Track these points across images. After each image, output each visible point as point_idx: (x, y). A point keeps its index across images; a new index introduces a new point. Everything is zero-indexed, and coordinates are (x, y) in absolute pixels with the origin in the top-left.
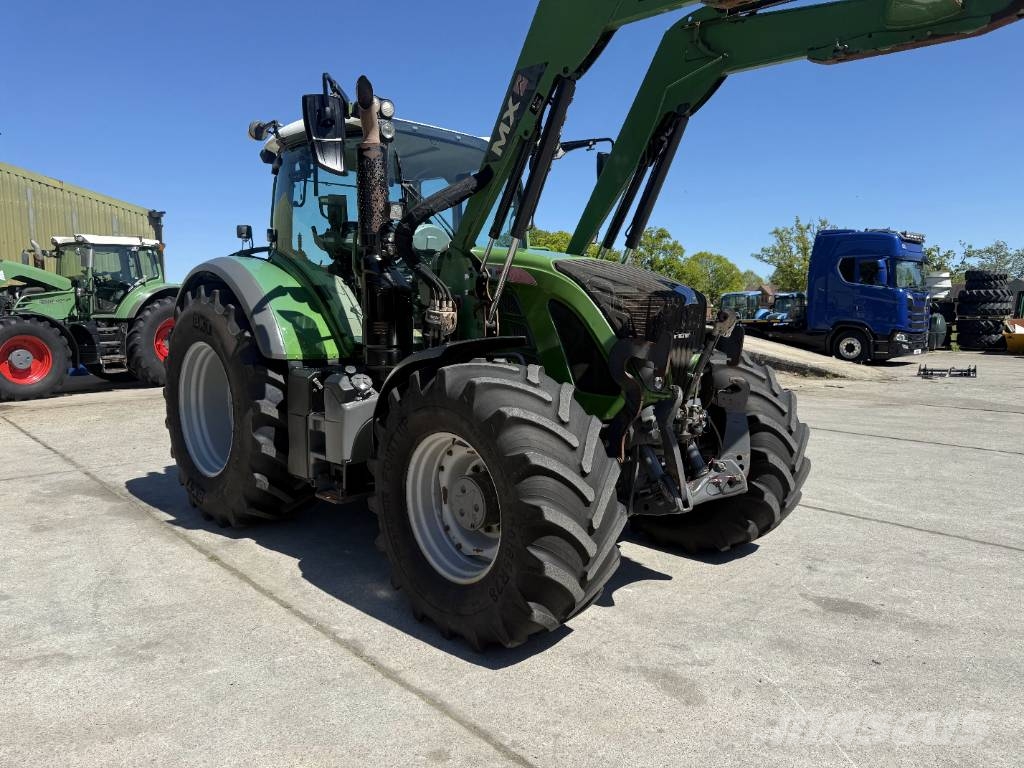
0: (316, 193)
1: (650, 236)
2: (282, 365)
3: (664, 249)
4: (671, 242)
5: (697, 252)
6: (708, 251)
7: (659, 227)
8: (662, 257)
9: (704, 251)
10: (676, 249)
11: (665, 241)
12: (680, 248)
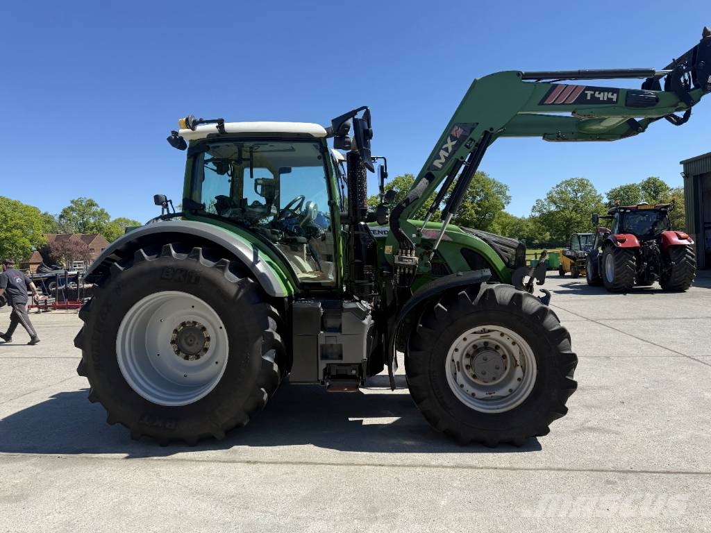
0: (252, 177)
1: (81, 205)
2: (278, 302)
3: (94, 215)
4: (99, 209)
5: (117, 218)
6: (126, 218)
7: (88, 198)
8: (92, 221)
9: (122, 217)
10: (103, 214)
11: (94, 209)
12: (106, 214)
